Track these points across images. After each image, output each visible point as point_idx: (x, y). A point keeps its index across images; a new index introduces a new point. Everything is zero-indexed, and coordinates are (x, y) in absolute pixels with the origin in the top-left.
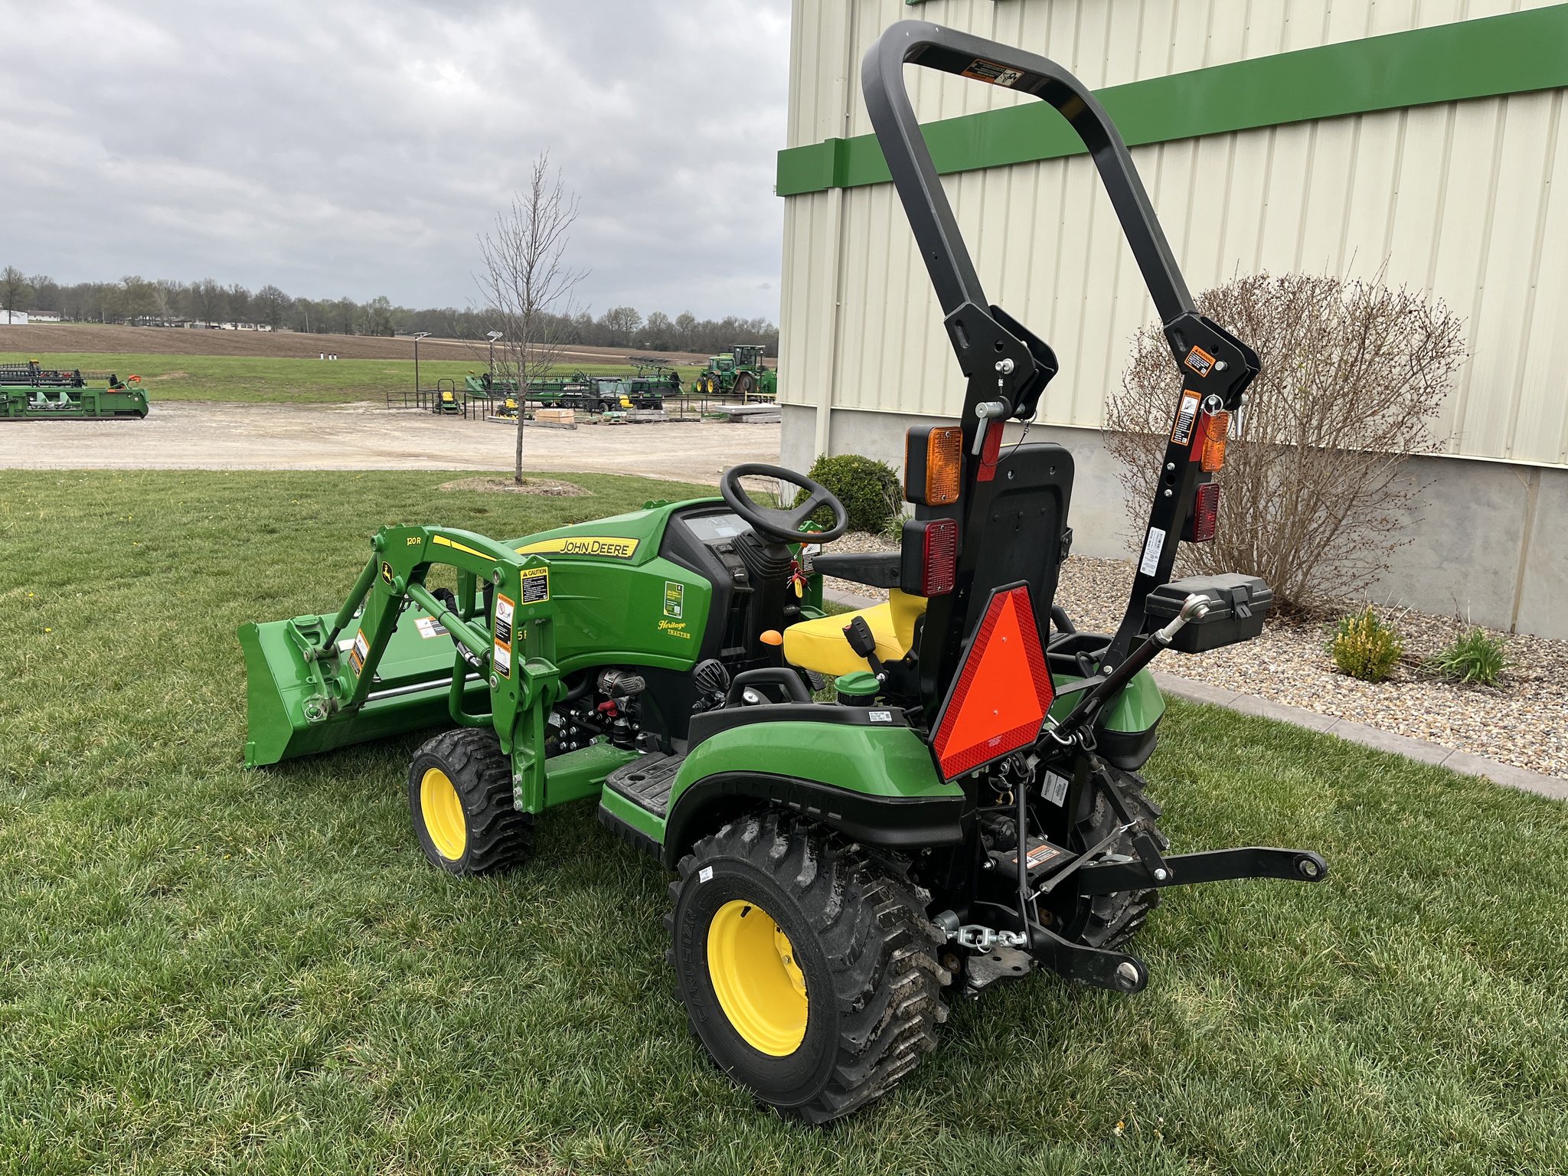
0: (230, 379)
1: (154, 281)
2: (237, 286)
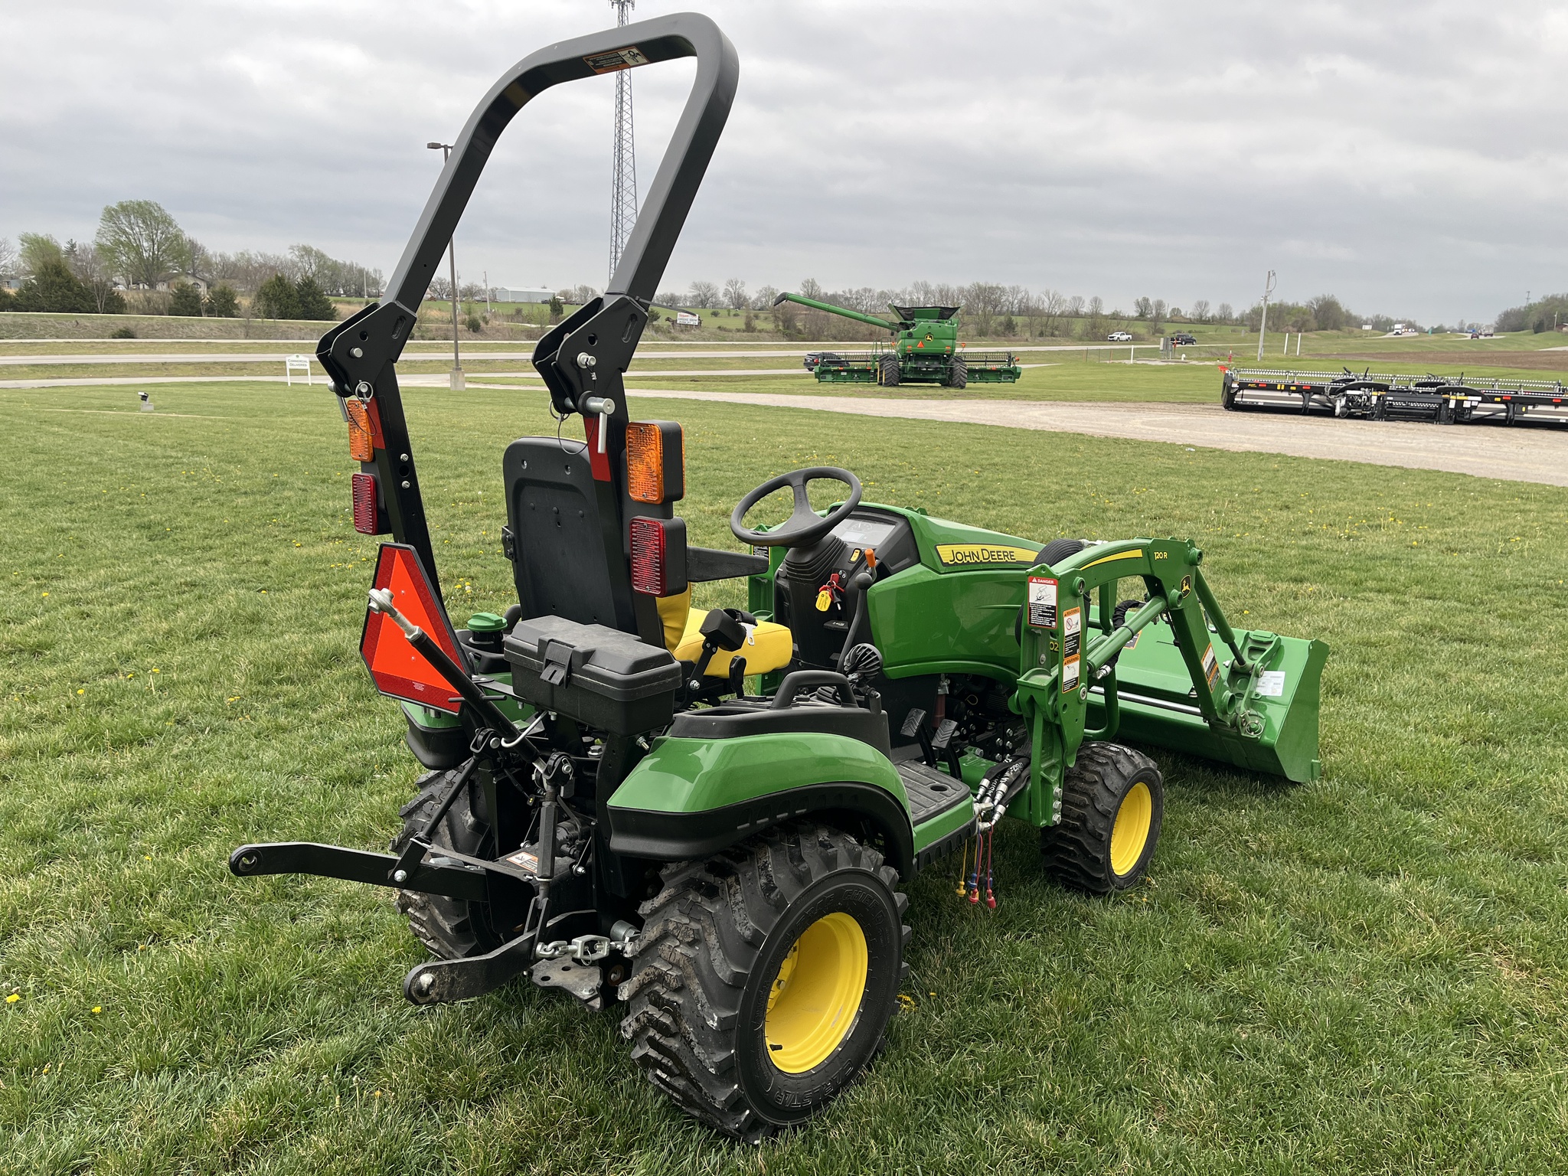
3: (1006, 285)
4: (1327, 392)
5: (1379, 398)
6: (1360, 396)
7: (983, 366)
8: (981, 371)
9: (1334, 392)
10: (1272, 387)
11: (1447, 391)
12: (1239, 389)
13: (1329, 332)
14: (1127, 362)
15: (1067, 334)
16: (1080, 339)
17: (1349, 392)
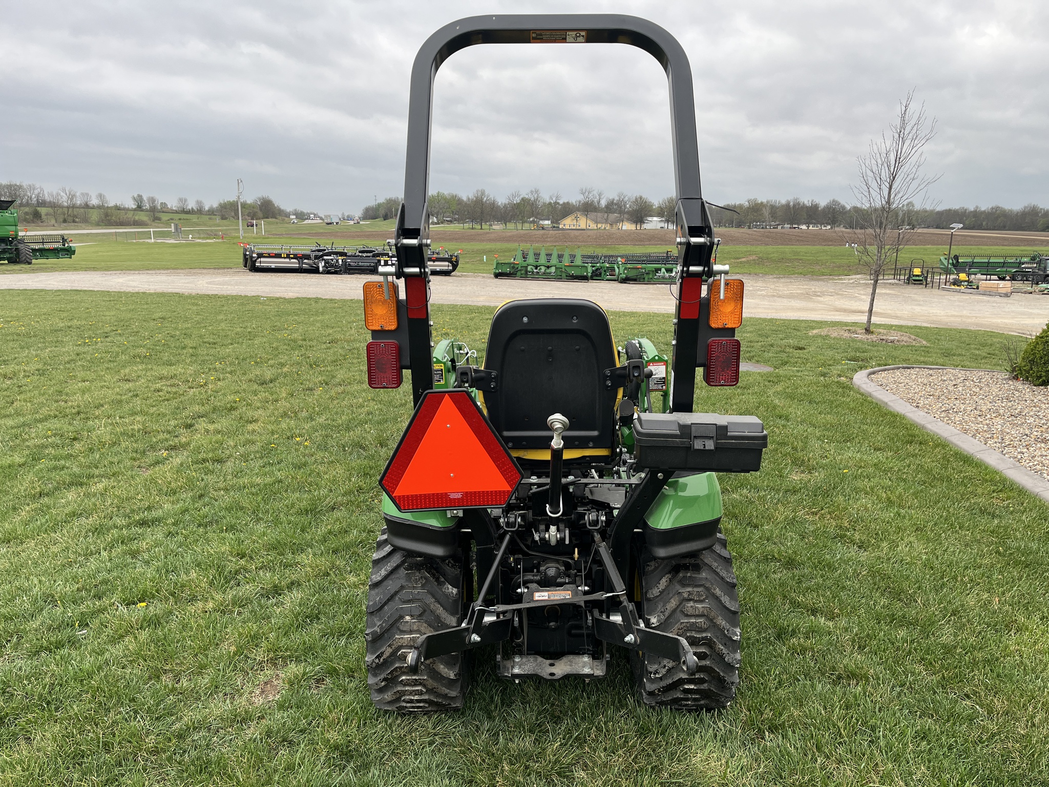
0: (781, 260)
1: (765, 201)
2: (812, 201)
3: (25, 184)
4: (313, 257)
5: (342, 260)
6: (332, 260)
7: (41, 246)
8: (40, 250)
9: (317, 257)
10: (278, 256)
11: (378, 255)
12: (258, 258)
13: (270, 220)
14: (149, 241)
15: (86, 221)
16: (98, 224)
17: (325, 257)
